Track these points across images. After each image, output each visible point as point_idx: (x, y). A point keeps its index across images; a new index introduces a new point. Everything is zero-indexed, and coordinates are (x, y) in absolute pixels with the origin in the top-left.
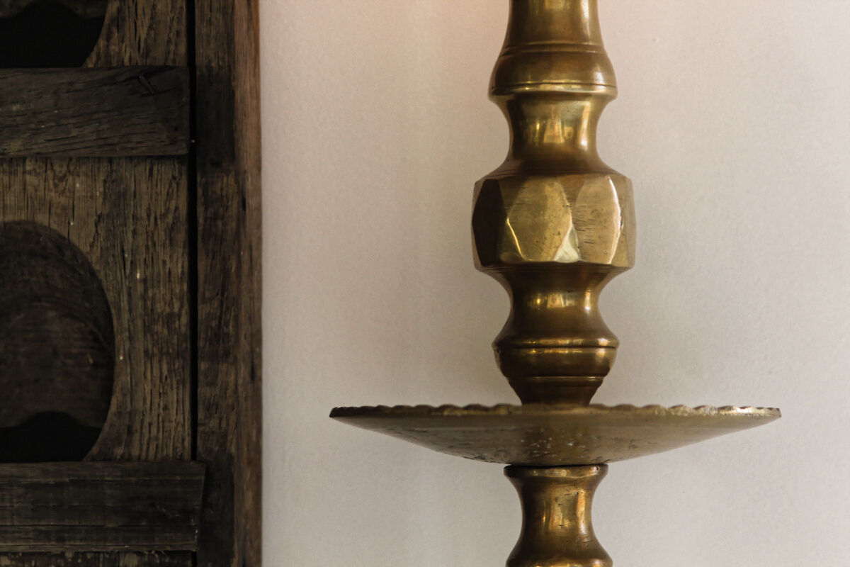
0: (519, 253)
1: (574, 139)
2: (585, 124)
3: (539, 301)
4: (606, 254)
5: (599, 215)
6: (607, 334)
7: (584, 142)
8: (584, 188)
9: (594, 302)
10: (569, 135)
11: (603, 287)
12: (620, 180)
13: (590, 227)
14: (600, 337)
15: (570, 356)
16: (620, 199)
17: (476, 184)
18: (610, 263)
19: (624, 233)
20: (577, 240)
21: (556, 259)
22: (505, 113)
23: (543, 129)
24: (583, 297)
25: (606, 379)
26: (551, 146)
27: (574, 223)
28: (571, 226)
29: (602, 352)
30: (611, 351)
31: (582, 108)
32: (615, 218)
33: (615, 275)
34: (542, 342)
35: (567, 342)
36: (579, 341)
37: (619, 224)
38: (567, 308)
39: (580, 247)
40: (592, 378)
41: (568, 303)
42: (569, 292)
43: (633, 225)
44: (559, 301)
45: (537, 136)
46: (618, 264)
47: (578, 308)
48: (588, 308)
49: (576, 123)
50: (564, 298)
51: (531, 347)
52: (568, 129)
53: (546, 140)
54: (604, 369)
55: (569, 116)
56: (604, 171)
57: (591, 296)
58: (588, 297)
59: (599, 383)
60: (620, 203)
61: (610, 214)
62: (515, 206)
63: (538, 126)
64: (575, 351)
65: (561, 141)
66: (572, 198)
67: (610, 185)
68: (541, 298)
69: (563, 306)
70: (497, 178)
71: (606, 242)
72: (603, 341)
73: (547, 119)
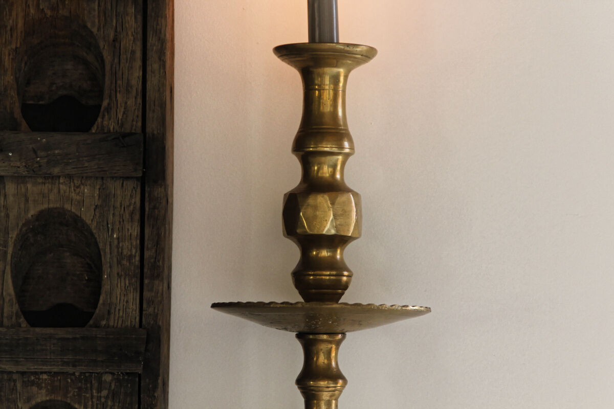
0: (305, 228)
1: (333, 174)
2: (339, 168)
3: (314, 253)
4: (348, 231)
5: (345, 212)
6: (348, 270)
7: (338, 176)
8: (339, 198)
9: (341, 254)
10: (331, 172)
11: (346, 247)
12: (356, 195)
13: (341, 217)
14: (344, 271)
15: (329, 279)
16: (356, 204)
17: (285, 195)
18: (350, 235)
19: (357, 221)
20: (334, 224)
21: (324, 232)
22: (300, 161)
23: (319, 169)
24: (336, 251)
25: (347, 292)
26: (322, 178)
27: (333, 215)
28: (332, 217)
29: (345, 279)
30: (350, 278)
31: (338, 159)
32: (353, 213)
33: (352, 241)
34: (316, 272)
35: (328, 273)
36: (334, 273)
37: (355, 216)
38: (328, 256)
39: (336, 227)
40: (340, 291)
41: (329, 254)
42: (330, 248)
43: (361, 216)
44: (325, 253)
45: (315, 172)
46: (354, 236)
47: (334, 257)
48: (338, 257)
49: (334, 167)
50: (327, 252)
51: (311, 275)
52: (330, 170)
53: (320, 175)
54: (345, 287)
55: (331, 163)
56: (348, 190)
57: (340, 252)
58: (339, 251)
59: (342, 294)
60: (356, 206)
61: (350, 211)
62: (305, 207)
63: (316, 168)
64: (332, 277)
65: (328, 175)
66: (333, 203)
67: (350, 197)
68: (316, 251)
69: (326, 255)
70: (296, 192)
71: (348, 225)
72: (346, 273)
73: (320, 164)
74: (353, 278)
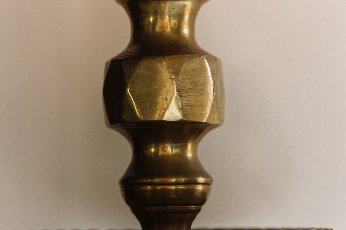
0: (137, 114)
1: (178, 29)
2: (187, 17)
3: (153, 150)
4: (202, 115)
5: (197, 85)
6: (204, 174)
7: (186, 31)
8: (185, 65)
9: (194, 151)
10: (175, 24)
11: (201, 139)
12: (212, 59)
13: (190, 94)
14: (198, 176)
15: (176, 191)
16: (213, 73)
17: (106, 64)
18: (205, 121)
19: (215, 99)
20: (180, 104)
21: (165, 118)
22: (127, 12)
23: (155, 22)
24: (186, 146)
25: (204, 207)
26: (162, 33)
27: (177, 91)
28: (176, 93)
29: (200, 188)
30: (207, 187)
31: (184, 6)
32: (209, 87)
33: (210, 130)
34: (157, 180)
35: (174, 180)
36: (183, 180)
37: (212, 92)
38: (173, 155)
39: (182, 109)
40: (193, 207)
41: (174, 151)
42: (175, 143)
43: (223, 93)
44: (170, 150)
45: (151, 27)
46: (211, 122)
47: (183, 155)
48: (189, 155)
49: (180, 17)
50: (172, 148)
51: (147, 184)
52: (174, 21)
53: (158, 29)
54: (202, 200)
55: (174, 12)
56: (200, 53)
57: (192, 146)
58: (189, 147)
59: (198, 211)
60: (213, 77)
61: (205, 84)
62: (133, 79)
63: (151, 19)
64: (180, 187)
65: (168, 30)
66: (176, 73)
67: (205, 63)
68: (155, 148)
69: (171, 153)
70: (120, 58)
71: (202, 106)
72: (201, 180)
73: (158, 13)
74: (213, 186)
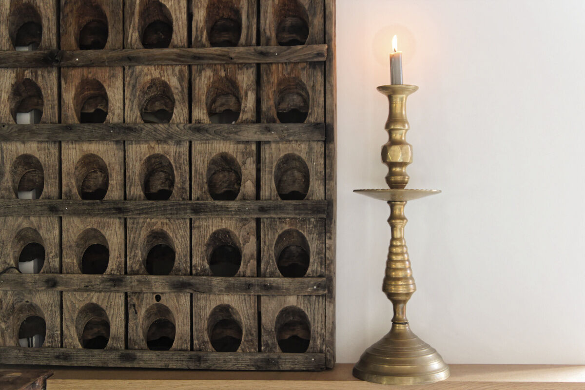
0: (390, 160)
1: (401, 138)
2: (403, 135)
3: (394, 169)
4: (408, 160)
5: (406, 153)
6: (407, 176)
7: (403, 138)
8: (404, 147)
11: (406, 167)
12: (411, 146)
13: (405, 155)
15: (400, 180)
16: (410, 149)
17: (382, 147)
18: (408, 162)
19: (411, 156)
20: (402, 157)
21: (398, 161)
22: (388, 133)
23: (395, 136)
25: (407, 185)
26: (397, 139)
27: (402, 154)
29: (406, 179)
30: (408, 179)
31: (403, 132)
33: (409, 164)
34: (395, 177)
35: (400, 177)
36: (402, 177)
37: (410, 154)
38: (400, 171)
39: (403, 159)
40: (404, 184)
42: (400, 167)
43: (413, 155)
46: (410, 162)
47: (402, 171)
48: (404, 171)
49: (402, 135)
50: (399, 169)
51: (393, 178)
52: (400, 136)
54: (407, 183)
55: (400, 133)
56: (407, 144)
57: (404, 169)
59: (405, 186)
61: (408, 152)
62: (390, 151)
65: (399, 138)
66: (401, 149)
67: (408, 147)
70: (386, 145)
71: (408, 158)
72: (407, 177)
73: (396, 134)
74: (410, 179)
